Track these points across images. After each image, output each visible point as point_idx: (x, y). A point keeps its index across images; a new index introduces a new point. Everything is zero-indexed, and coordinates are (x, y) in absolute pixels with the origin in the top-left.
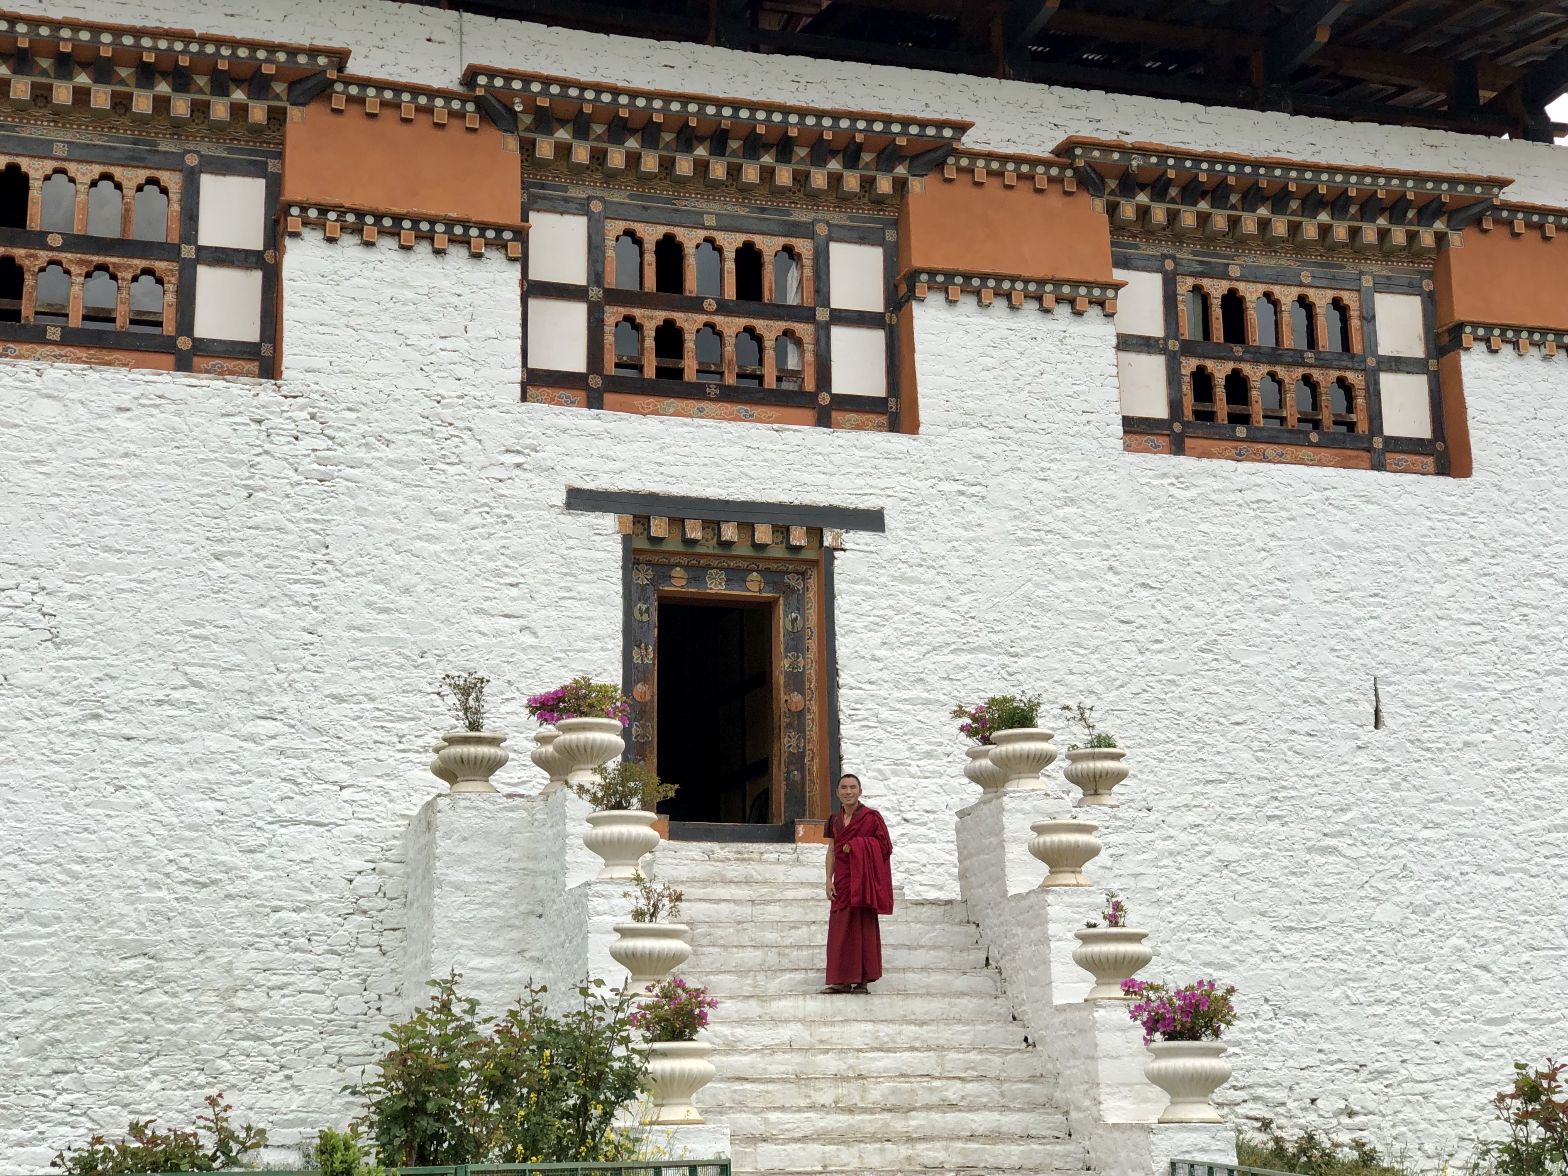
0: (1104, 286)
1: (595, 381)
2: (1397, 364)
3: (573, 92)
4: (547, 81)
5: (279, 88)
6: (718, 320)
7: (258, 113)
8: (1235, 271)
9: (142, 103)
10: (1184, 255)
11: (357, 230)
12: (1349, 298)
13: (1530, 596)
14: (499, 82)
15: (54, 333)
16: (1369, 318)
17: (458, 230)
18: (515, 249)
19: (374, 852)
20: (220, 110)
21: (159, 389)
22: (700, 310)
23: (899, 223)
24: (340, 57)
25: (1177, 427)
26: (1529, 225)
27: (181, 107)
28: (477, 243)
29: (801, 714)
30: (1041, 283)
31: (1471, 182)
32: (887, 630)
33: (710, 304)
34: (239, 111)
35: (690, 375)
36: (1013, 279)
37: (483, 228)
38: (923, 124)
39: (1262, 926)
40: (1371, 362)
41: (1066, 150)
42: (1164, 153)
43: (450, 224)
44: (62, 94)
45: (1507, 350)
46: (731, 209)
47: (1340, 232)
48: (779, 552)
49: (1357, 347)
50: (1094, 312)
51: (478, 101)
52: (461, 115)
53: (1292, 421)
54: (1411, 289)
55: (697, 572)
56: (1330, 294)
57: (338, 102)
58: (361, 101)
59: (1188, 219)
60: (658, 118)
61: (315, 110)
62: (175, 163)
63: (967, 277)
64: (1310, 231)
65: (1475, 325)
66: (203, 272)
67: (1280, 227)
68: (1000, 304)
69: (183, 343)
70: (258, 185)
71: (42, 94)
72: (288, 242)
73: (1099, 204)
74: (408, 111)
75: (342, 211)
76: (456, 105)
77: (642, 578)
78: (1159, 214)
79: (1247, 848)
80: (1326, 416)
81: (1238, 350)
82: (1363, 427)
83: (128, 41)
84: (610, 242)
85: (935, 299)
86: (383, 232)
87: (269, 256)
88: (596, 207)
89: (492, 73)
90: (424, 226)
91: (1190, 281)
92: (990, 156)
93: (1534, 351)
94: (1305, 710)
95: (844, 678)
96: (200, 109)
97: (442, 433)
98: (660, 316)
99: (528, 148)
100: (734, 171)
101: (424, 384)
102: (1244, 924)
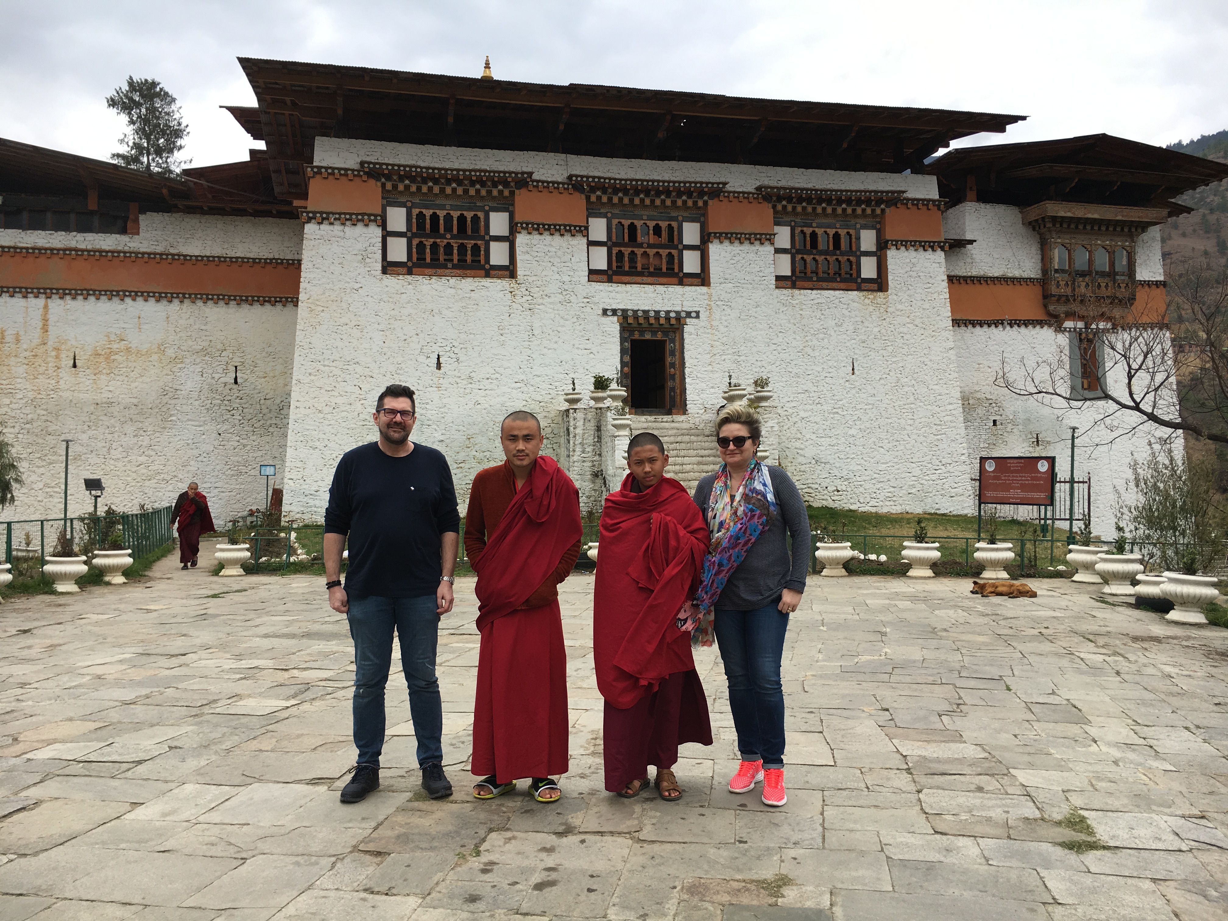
0: (771, 235)
1: (610, 272)
2: (867, 254)
3: (602, 180)
4: (594, 177)
5: (512, 184)
6: (648, 250)
7: (506, 193)
8: (814, 225)
9: (472, 192)
10: (798, 220)
11: (537, 229)
12: (852, 232)
13: (905, 330)
14: (579, 179)
15: (450, 265)
16: (858, 238)
17: (568, 228)
18: (585, 232)
19: (550, 421)
20: (495, 193)
21: (482, 284)
22: (643, 247)
23: (705, 215)
24: (530, 174)
25: (794, 278)
26: (913, 204)
27: (483, 192)
28: (574, 231)
29: (674, 375)
30: (750, 234)
31: (893, 192)
32: (700, 349)
33: (645, 245)
34: (501, 192)
35: (639, 269)
36: (741, 234)
37: (575, 227)
38: (713, 184)
39: (814, 437)
40: (858, 253)
41: (759, 188)
42: (791, 189)
43: (565, 226)
44: (448, 190)
45: (903, 248)
46: (652, 213)
47: (849, 211)
48: (667, 326)
49: (854, 249)
50: (767, 243)
51: (573, 185)
52: (568, 189)
53: (831, 274)
54: (872, 228)
55: (642, 333)
56: (846, 231)
57: (530, 188)
58: (537, 187)
59: (799, 209)
60: (629, 187)
61: (523, 191)
62: (482, 209)
63: (726, 234)
64: (839, 211)
65: (892, 241)
66: (492, 243)
67: (829, 210)
68: (737, 242)
69: (487, 266)
70: (506, 215)
71: (442, 190)
72: (518, 235)
73: (770, 205)
74: (552, 189)
75: (533, 224)
76: (566, 186)
77: (626, 335)
78: (790, 208)
79: (810, 413)
80: (843, 272)
81: (814, 251)
82: (854, 275)
83: (468, 173)
84: (614, 227)
85: (716, 241)
86: (545, 230)
87: (511, 238)
88: (609, 215)
89: (577, 176)
90: (558, 227)
91: (800, 229)
92: (734, 192)
93: (911, 248)
94: (830, 370)
95: (687, 365)
96: (489, 192)
97: (564, 293)
98: (630, 249)
99: (588, 198)
100: (653, 201)
101: (559, 278)
102: (808, 436)
